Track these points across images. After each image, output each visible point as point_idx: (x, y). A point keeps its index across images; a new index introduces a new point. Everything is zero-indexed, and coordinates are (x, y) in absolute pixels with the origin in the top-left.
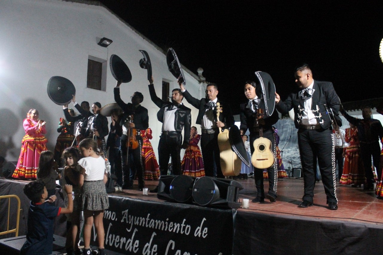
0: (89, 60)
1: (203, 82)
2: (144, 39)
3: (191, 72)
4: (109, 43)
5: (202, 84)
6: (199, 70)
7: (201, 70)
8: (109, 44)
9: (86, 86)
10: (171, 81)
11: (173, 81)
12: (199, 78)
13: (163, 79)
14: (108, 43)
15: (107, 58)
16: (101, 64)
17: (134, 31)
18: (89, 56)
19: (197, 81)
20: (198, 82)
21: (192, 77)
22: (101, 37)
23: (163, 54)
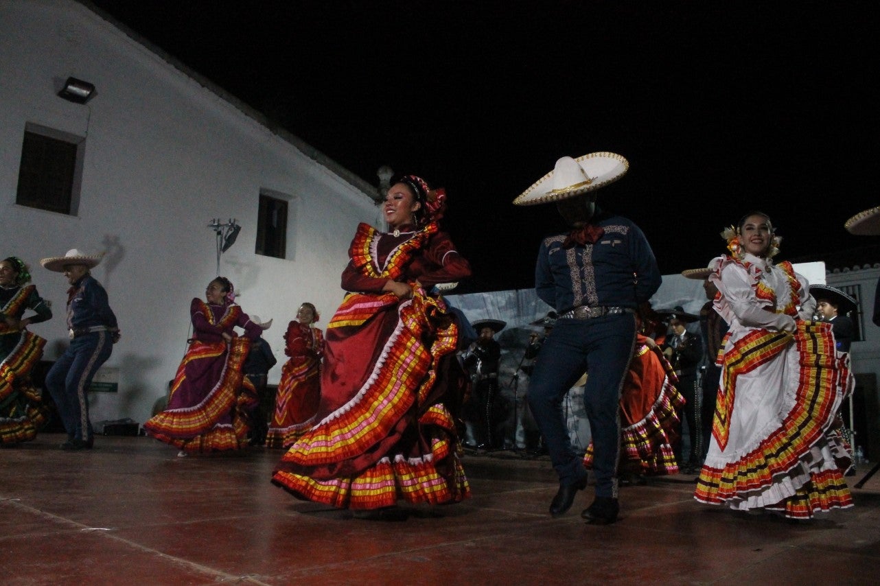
0: (27, 134)
2: (203, 86)
3: (352, 176)
4: (88, 93)
6: (380, 172)
7: (387, 173)
8: (90, 96)
9: (15, 201)
10: (290, 197)
11: (295, 197)
12: (379, 191)
13: (261, 190)
14: (85, 92)
15: (86, 132)
16: (74, 147)
17: (172, 67)
18: (28, 124)
19: (371, 199)
20: (374, 202)
21: (351, 187)
22: (66, 78)
23: (263, 126)
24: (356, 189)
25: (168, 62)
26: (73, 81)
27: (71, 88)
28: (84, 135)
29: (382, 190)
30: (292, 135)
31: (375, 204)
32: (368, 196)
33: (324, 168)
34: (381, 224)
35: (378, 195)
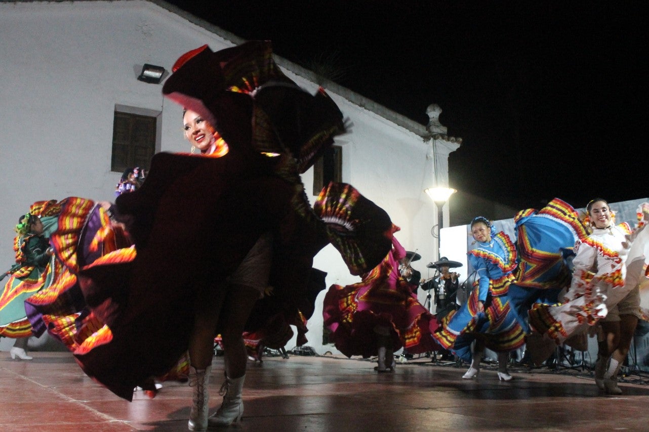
0: (116, 113)
1: (435, 137)
3: (400, 117)
4: (161, 74)
5: (431, 141)
6: (429, 109)
7: (434, 110)
8: (162, 76)
9: (110, 169)
12: (428, 129)
14: (158, 74)
15: (162, 107)
16: (155, 120)
18: (116, 106)
19: (419, 137)
20: (422, 139)
21: (400, 128)
22: (143, 65)
23: (312, 83)
24: (404, 129)
25: (225, 39)
26: (147, 67)
27: (147, 73)
28: (160, 109)
29: (431, 127)
30: (340, 87)
31: (424, 141)
32: (417, 134)
33: (371, 113)
34: (431, 159)
35: (427, 132)
